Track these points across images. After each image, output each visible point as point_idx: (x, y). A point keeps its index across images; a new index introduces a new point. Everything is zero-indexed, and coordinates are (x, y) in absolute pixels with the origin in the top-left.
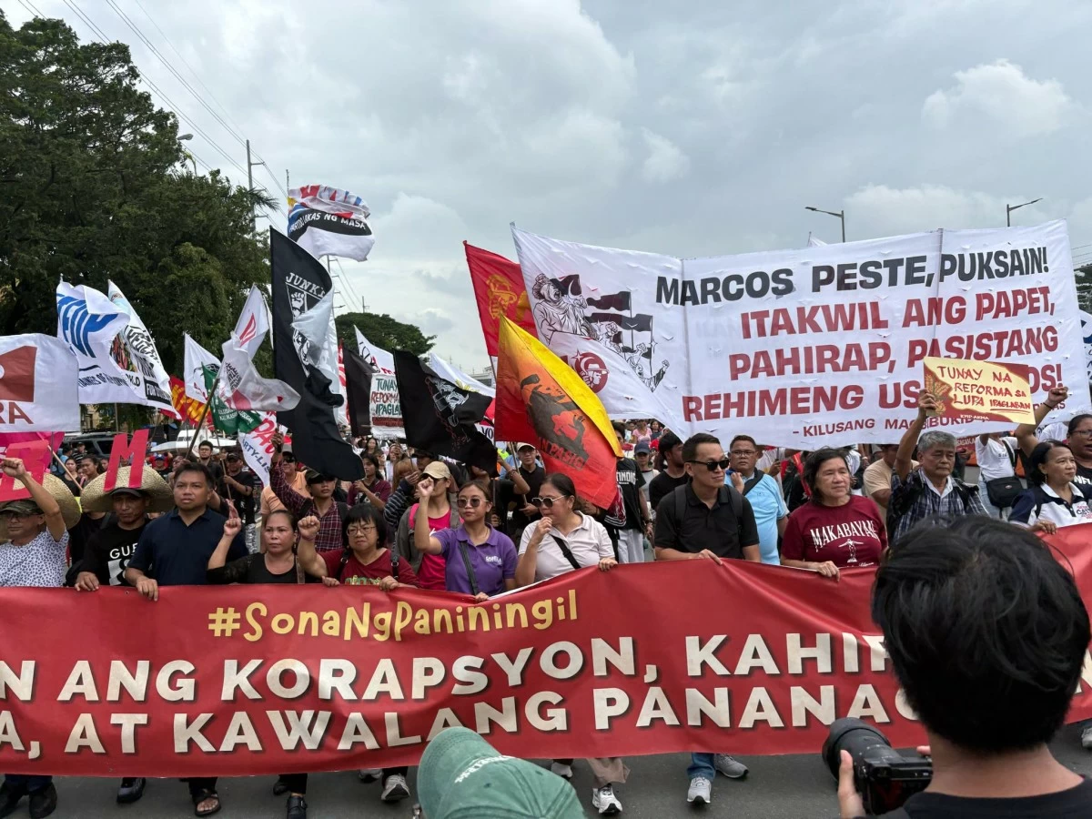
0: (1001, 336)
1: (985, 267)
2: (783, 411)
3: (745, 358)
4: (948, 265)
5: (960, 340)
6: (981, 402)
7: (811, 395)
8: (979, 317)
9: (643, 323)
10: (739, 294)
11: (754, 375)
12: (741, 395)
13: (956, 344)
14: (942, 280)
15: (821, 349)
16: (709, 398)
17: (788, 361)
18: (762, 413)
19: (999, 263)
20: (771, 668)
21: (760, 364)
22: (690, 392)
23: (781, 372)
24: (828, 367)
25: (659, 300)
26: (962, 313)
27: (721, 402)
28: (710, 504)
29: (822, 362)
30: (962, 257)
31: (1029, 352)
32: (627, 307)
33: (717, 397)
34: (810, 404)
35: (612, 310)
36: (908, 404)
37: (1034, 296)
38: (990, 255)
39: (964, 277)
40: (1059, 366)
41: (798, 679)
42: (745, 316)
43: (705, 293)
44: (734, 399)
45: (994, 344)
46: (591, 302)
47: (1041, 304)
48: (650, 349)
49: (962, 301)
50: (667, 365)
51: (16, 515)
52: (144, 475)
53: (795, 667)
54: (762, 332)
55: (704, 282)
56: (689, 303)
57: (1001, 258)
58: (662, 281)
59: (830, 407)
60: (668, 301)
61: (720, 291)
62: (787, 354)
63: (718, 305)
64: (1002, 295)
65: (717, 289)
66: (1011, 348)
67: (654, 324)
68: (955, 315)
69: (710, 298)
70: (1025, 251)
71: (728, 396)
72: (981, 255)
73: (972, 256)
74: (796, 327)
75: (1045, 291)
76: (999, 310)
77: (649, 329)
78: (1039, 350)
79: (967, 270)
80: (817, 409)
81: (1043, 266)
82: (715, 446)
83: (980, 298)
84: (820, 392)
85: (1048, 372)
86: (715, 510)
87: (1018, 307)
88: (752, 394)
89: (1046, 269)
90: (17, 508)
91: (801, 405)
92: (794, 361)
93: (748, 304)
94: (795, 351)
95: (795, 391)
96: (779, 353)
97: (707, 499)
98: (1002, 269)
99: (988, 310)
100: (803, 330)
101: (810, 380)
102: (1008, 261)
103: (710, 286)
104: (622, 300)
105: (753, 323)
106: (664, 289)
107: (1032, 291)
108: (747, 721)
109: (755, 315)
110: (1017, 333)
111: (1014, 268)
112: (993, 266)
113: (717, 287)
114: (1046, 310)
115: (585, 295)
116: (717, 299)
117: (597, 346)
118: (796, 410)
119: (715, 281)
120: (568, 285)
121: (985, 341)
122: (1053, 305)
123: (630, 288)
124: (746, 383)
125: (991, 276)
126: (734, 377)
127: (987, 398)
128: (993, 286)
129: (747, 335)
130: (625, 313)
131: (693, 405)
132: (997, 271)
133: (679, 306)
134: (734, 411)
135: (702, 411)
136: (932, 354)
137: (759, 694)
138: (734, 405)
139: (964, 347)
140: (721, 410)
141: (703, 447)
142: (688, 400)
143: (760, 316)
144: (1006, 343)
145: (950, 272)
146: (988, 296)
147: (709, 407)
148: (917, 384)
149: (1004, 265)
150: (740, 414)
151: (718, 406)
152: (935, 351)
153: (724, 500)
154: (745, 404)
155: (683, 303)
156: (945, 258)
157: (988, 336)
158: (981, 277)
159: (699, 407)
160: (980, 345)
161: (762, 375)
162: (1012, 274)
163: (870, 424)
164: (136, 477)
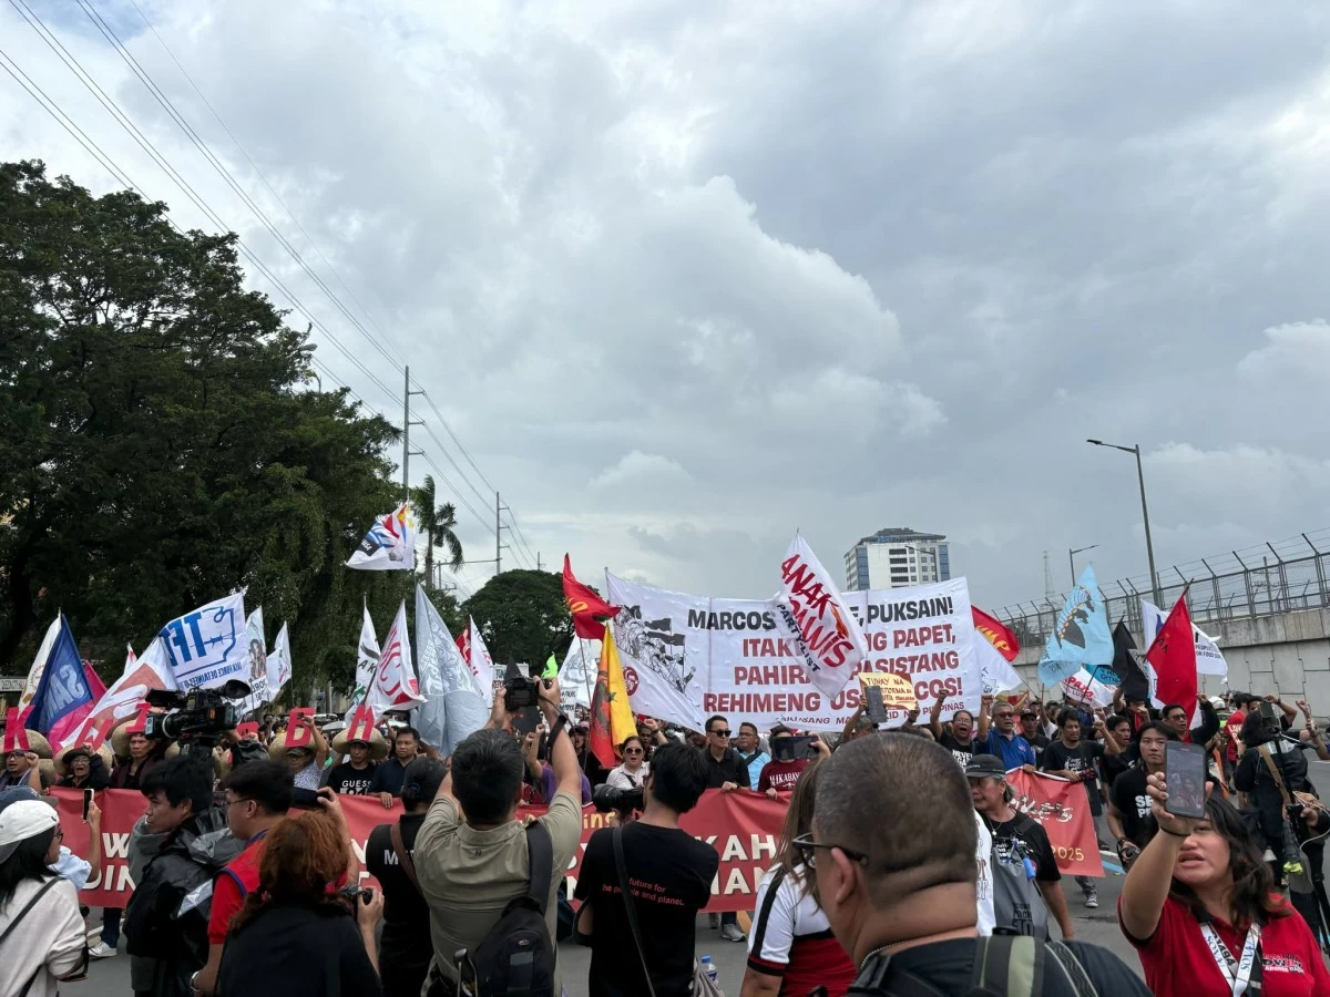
0: (913, 659)
1: (899, 613)
2: (769, 710)
3: (744, 669)
4: (873, 612)
5: (885, 661)
6: (892, 699)
7: (786, 700)
8: (896, 646)
9: (678, 640)
10: (743, 626)
11: (750, 683)
12: (742, 696)
13: (882, 664)
14: (869, 621)
15: (792, 668)
16: (722, 696)
17: (771, 675)
18: (755, 710)
19: (909, 609)
20: (743, 856)
21: (754, 676)
22: (710, 690)
23: (767, 682)
24: (797, 680)
25: (690, 625)
26: (884, 643)
27: (729, 699)
28: (719, 760)
29: (793, 676)
30: (882, 607)
31: (935, 669)
32: (669, 629)
33: (727, 696)
34: (786, 706)
35: (659, 631)
36: (849, 705)
37: (938, 631)
38: (903, 605)
39: (885, 620)
40: (959, 679)
41: (757, 863)
42: (745, 641)
43: (723, 622)
44: (737, 698)
45: (908, 664)
46: (647, 624)
47: (944, 637)
48: (682, 658)
49: (884, 635)
50: (694, 670)
51: (295, 756)
52: (372, 734)
53: (756, 856)
54: (755, 654)
55: (723, 615)
56: (713, 628)
57: (912, 606)
58: (692, 613)
59: (800, 708)
60: (696, 626)
61: (731, 622)
62: (771, 670)
63: (730, 632)
64: (912, 631)
65: (731, 621)
66: (920, 667)
67: (686, 641)
68: (880, 645)
69: (726, 626)
70: (932, 601)
71: (733, 696)
72: (896, 605)
73: (890, 606)
74: (777, 652)
75: (948, 627)
76: (909, 641)
77: (682, 644)
78: (943, 667)
79: (887, 615)
80: (790, 709)
81: (949, 609)
82: (723, 722)
83: (896, 633)
84: (792, 697)
85: (951, 683)
86: (722, 762)
87: (923, 640)
88: (749, 696)
89: (951, 612)
90: (296, 752)
91: (780, 706)
92: (775, 675)
93: (748, 634)
94: (775, 668)
95: (776, 697)
96: (766, 668)
97: (718, 756)
98: (912, 614)
99: (902, 641)
100: (781, 655)
101: (786, 689)
102: (917, 608)
103: (726, 618)
104: (665, 624)
105: (750, 646)
106: (694, 618)
107: (935, 628)
108: (728, 890)
109: (752, 641)
110: (925, 656)
111: (922, 613)
112: (905, 611)
113: (730, 619)
114: (948, 640)
115: (643, 619)
116: (730, 628)
117: (636, 663)
118: (777, 709)
119: (728, 614)
120: (635, 612)
121: (902, 662)
122: (954, 637)
123: (671, 617)
124: (745, 688)
125: (904, 618)
126: (737, 683)
127: (894, 695)
128: (906, 625)
129: (746, 654)
130: (667, 633)
131: (711, 700)
132: (908, 615)
133: (706, 630)
134: (737, 708)
135: (717, 705)
136: (866, 671)
137: (736, 873)
138: (738, 703)
139: (888, 666)
140: (729, 706)
141: (717, 722)
142: (708, 696)
143: (755, 642)
144: (917, 663)
145: (875, 616)
146: (902, 632)
147: (721, 703)
148: (856, 692)
149: (915, 611)
150: (741, 710)
151: (727, 703)
152: (868, 668)
153: (728, 757)
154: (745, 703)
155: (709, 627)
156: (870, 608)
157: (904, 659)
158: (897, 619)
159: (714, 702)
160: (899, 665)
161: (755, 683)
162: (920, 616)
163: (827, 721)
164: (367, 734)
